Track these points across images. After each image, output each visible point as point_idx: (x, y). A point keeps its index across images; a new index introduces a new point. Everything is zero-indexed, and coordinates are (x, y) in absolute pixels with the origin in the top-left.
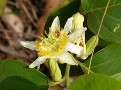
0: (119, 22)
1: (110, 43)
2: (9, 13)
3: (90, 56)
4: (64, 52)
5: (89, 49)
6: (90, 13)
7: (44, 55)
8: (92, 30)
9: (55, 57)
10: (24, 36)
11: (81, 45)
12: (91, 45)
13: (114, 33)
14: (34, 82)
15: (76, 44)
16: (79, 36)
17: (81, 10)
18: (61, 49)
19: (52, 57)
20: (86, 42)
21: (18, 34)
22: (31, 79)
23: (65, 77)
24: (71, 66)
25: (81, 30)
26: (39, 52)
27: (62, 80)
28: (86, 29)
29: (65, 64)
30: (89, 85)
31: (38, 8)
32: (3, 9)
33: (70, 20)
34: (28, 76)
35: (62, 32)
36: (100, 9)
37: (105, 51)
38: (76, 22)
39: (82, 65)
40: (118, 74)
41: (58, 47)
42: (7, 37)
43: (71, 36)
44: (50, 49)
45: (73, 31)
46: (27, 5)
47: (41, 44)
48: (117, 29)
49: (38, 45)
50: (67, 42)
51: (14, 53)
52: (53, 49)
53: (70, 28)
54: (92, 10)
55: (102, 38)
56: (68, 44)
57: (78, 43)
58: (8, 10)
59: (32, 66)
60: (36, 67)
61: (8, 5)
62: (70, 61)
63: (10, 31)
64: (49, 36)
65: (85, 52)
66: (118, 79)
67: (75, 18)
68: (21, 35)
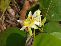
0: (53, 13)
1: (50, 21)
2: (10, 8)
3: (42, 26)
4: (33, 24)
5: (42, 23)
6: (43, 10)
7: (26, 25)
8: (44, 16)
9: (30, 26)
10: (15, 17)
11: (39, 22)
12: (43, 22)
13: (52, 17)
14: (22, 35)
15: (37, 21)
16: (39, 18)
17: (40, 9)
18: (32, 23)
19: (29, 26)
20: (41, 21)
21: (13, 16)
22: (21, 34)
23: (33, 33)
24: (36, 29)
25: (40, 16)
26: (24, 24)
27: (32, 35)
28: (41, 16)
29: (33, 29)
30: (43, 37)
31: (20, 6)
32: (8, 7)
33: (36, 12)
34: (20, 33)
35: (32, 17)
36: (46, 8)
37: (48, 24)
38: (38, 13)
39: (40, 29)
40: (53, 33)
41: (31, 22)
42: (9, 17)
43: (36, 18)
44: (28, 23)
45: (36, 16)
46: (16, 5)
47: (25, 21)
48: (53, 16)
49: (24, 22)
50: (35, 20)
51: (11, 23)
52: (29, 23)
53: (36, 15)
54: (44, 9)
55: (47, 19)
56: (35, 21)
57: (38, 21)
58: (9, 7)
59: (21, 29)
60: (23, 30)
61: (10, 5)
62: (35, 28)
63: (10, 15)
64: (28, 18)
65: (41, 24)
66: (53, 35)
67: (37, 11)
68: (14, 16)
